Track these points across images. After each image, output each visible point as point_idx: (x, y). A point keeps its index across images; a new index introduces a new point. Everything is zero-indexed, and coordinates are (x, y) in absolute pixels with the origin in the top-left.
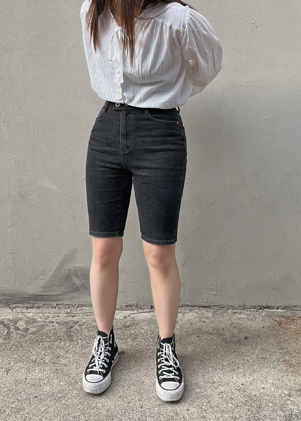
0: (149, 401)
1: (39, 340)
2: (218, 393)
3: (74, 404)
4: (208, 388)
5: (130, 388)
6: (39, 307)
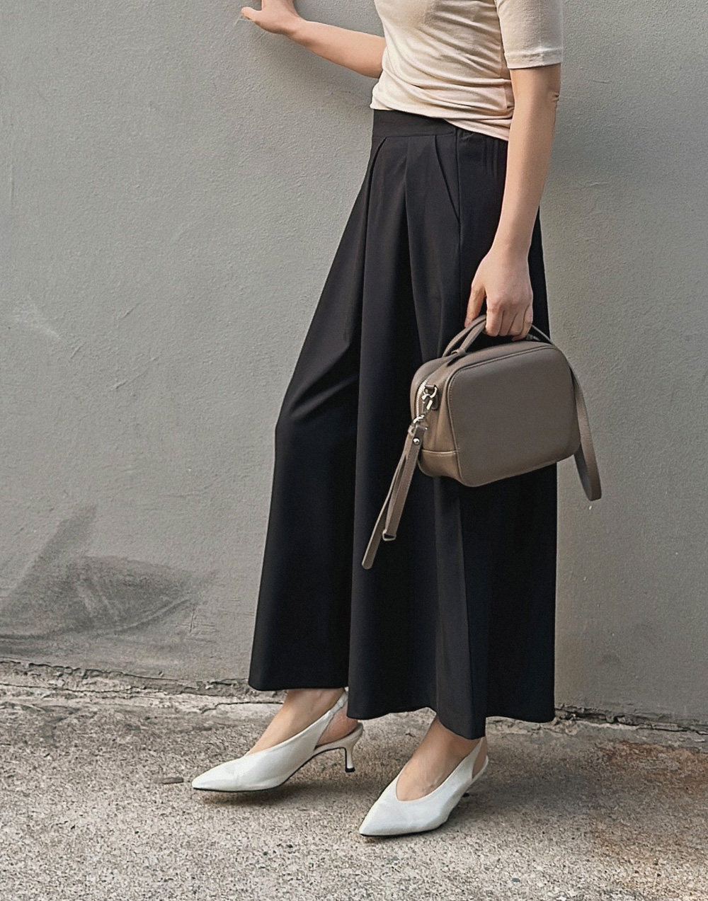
5: (178, 852)
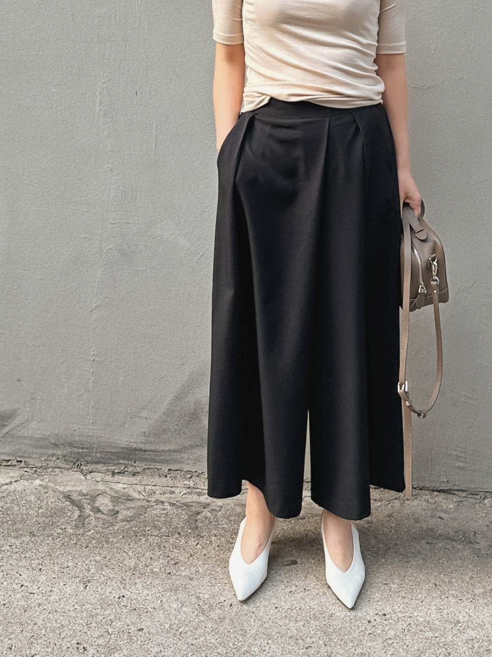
0: (343, 646)
1: (138, 533)
2: (464, 641)
3: (210, 645)
4: (448, 632)
5: (309, 623)
6: (136, 472)
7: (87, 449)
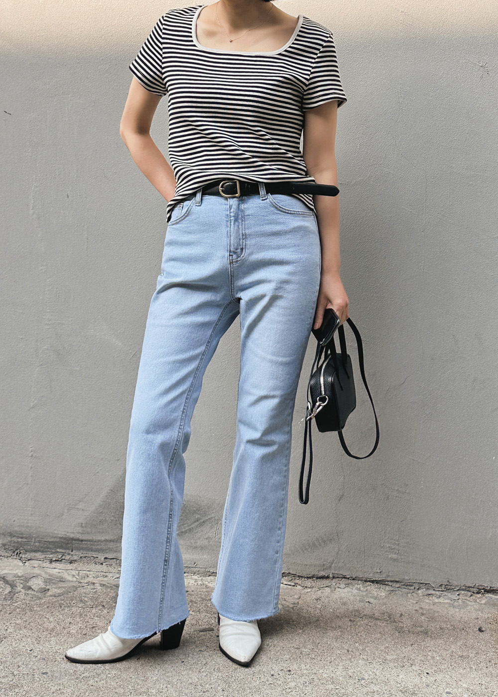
1: (64, 604)
6: (73, 561)
7: (26, 538)
